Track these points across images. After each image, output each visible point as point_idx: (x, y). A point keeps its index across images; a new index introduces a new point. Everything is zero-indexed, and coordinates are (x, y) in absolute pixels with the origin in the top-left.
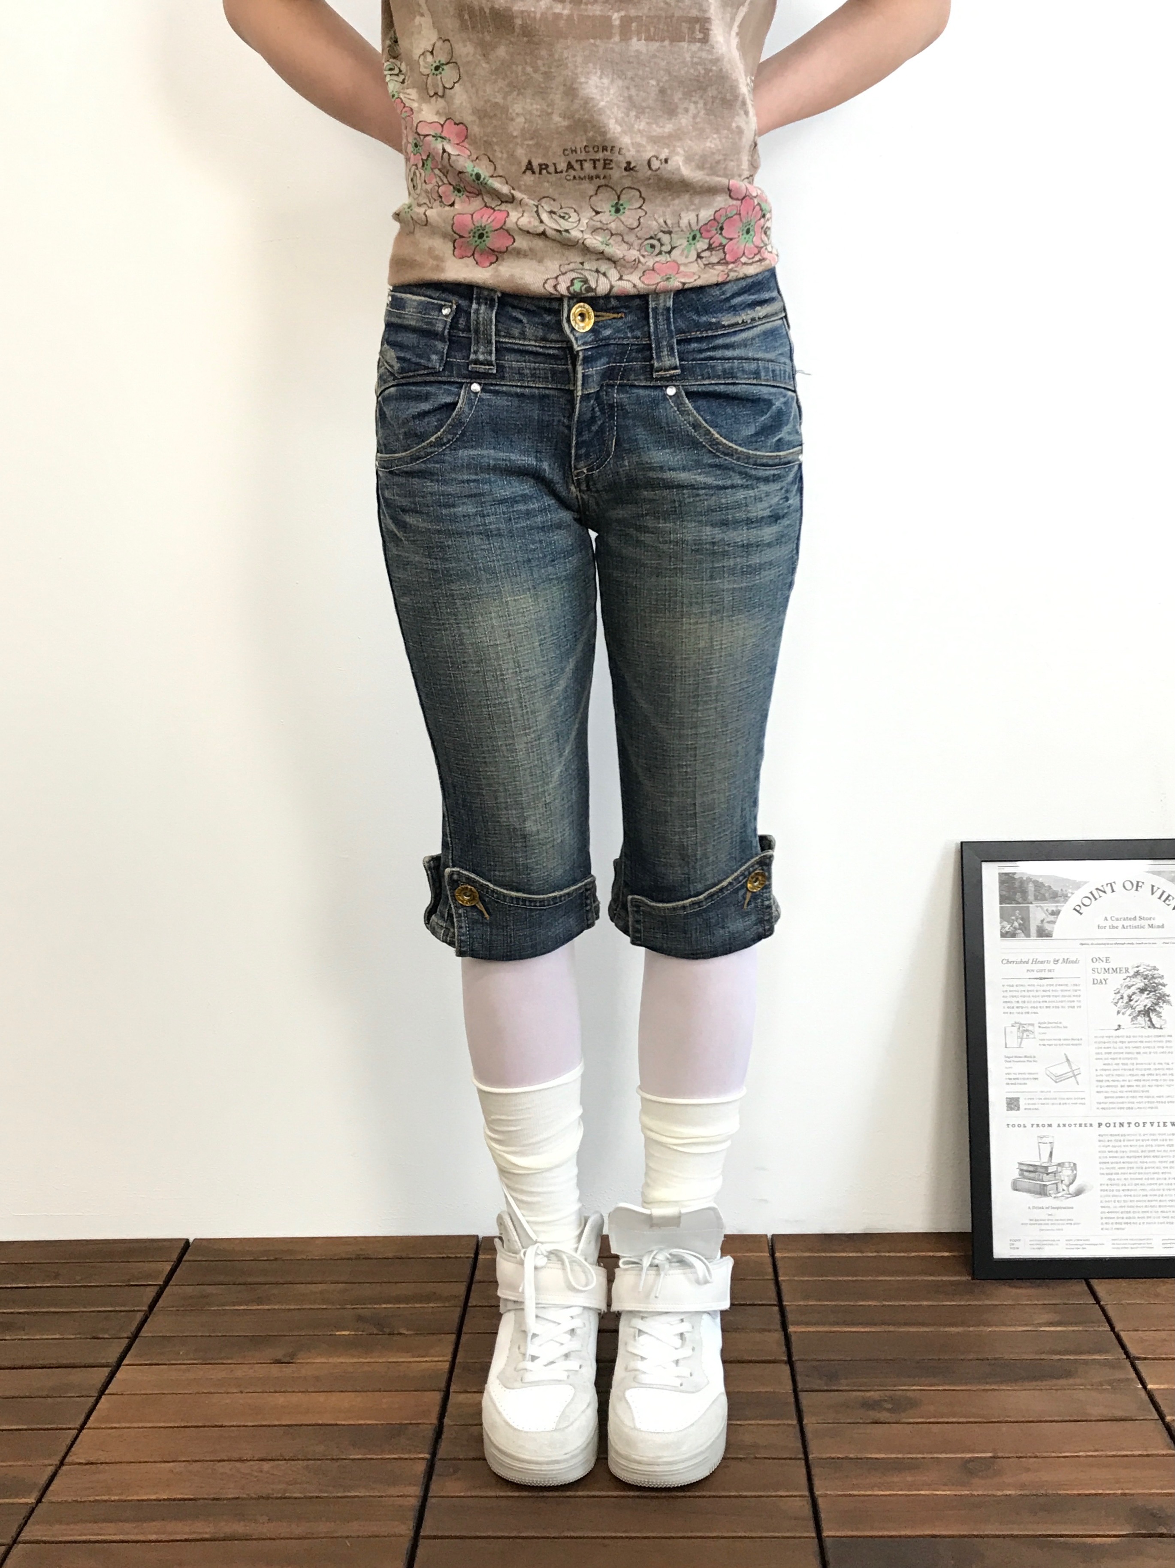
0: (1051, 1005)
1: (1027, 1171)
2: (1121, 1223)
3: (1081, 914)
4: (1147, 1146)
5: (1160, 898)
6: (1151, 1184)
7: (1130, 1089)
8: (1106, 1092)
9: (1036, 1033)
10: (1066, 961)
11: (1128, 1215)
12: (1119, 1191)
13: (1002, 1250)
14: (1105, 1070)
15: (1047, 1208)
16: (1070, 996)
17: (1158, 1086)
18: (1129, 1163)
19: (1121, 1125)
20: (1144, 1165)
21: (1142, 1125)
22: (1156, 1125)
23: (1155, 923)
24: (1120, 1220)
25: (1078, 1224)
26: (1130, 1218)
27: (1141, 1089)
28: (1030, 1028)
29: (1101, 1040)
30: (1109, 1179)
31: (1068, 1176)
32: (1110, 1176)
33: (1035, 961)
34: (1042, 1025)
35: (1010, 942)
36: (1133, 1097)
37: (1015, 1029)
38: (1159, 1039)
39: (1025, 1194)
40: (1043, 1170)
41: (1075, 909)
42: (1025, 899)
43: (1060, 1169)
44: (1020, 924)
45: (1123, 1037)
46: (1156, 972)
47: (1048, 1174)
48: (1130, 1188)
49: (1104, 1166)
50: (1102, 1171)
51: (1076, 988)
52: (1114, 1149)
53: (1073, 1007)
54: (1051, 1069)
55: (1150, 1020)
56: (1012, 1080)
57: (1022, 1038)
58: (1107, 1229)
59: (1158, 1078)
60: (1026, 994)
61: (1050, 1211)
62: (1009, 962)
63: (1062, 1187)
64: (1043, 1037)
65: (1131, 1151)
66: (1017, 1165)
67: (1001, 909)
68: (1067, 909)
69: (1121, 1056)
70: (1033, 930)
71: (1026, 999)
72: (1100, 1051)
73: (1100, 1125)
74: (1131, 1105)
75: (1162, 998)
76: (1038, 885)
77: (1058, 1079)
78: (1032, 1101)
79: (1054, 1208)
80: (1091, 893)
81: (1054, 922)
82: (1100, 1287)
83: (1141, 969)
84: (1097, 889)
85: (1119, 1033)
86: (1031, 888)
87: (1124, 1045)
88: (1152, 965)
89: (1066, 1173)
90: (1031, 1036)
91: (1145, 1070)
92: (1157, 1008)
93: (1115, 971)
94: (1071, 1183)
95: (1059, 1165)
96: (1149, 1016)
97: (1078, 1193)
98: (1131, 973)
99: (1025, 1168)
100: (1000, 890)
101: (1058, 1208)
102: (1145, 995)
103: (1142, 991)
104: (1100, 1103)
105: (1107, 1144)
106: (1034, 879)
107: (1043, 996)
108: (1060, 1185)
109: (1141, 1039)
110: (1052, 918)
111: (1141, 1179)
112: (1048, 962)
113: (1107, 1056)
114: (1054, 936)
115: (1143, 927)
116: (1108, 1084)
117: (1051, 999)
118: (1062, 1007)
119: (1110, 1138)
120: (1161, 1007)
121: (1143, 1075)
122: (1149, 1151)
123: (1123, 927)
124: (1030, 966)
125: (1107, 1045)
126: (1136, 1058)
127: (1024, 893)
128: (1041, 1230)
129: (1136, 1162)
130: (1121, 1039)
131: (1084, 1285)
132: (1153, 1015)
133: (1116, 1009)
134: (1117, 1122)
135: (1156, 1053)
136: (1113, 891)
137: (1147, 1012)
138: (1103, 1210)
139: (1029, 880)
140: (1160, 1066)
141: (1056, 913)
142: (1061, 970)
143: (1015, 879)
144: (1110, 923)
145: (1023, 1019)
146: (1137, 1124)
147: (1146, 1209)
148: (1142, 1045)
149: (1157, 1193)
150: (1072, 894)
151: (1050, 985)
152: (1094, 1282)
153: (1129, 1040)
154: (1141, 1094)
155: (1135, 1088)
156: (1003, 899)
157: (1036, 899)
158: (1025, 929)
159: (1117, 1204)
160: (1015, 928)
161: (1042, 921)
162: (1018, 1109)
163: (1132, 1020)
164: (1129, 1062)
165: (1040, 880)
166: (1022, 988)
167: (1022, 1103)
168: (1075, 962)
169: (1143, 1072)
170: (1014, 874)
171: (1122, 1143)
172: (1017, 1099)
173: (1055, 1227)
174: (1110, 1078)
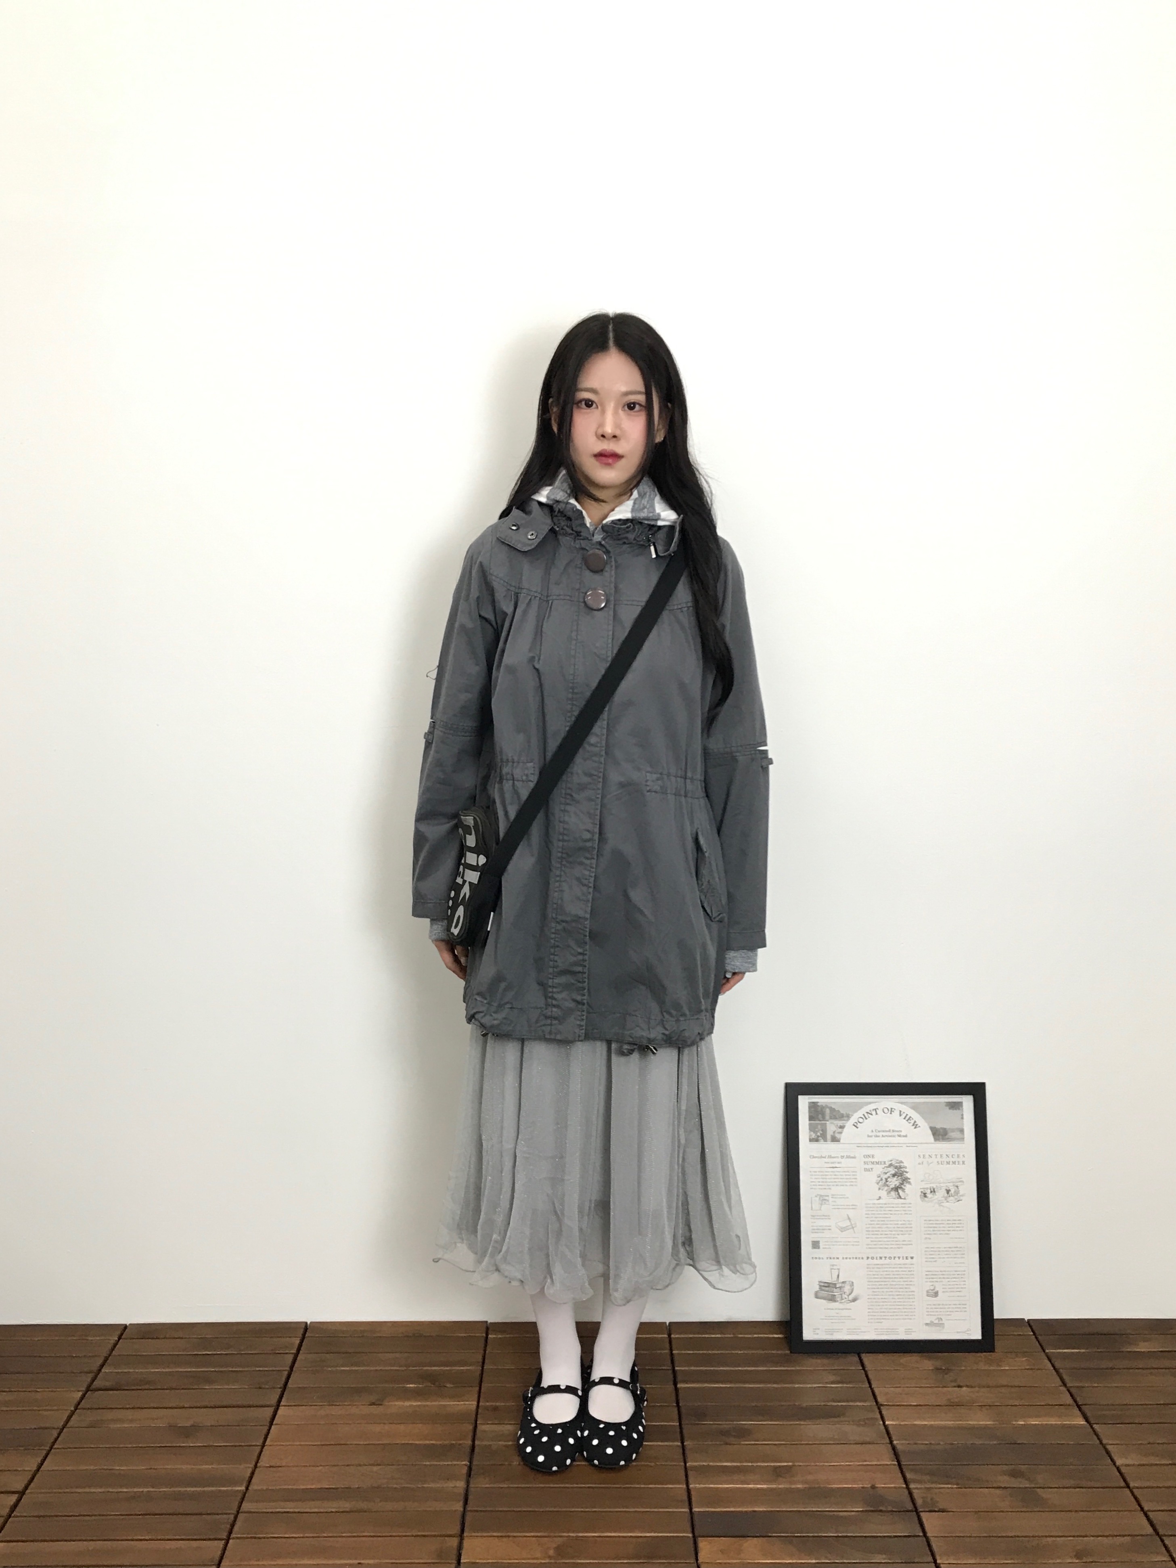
0: (839, 1184)
1: (824, 1286)
2: (880, 1319)
3: (857, 1128)
4: (896, 1271)
5: (905, 1119)
6: (898, 1295)
7: (886, 1236)
8: (872, 1238)
9: (830, 1201)
10: (848, 1157)
11: (884, 1314)
12: (879, 1299)
13: (808, 1334)
14: (872, 1224)
15: (836, 1309)
16: (850, 1179)
17: (902, 1234)
18: (885, 1282)
19: (881, 1258)
20: (894, 1283)
21: (893, 1258)
22: (901, 1258)
23: (902, 1134)
24: (879, 1317)
25: (854, 1319)
26: (884, 1316)
27: (893, 1236)
28: (826, 1198)
29: (869, 1206)
30: (873, 1292)
31: (849, 1289)
32: (874, 1290)
33: (830, 1157)
34: (834, 1197)
35: (815, 1145)
36: (888, 1241)
37: (818, 1198)
38: (903, 1206)
39: (822, 1300)
40: (833, 1286)
41: (854, 1125)
42: (824, 1119)
43: (843, 1285)
44: (821, 1134)
45: (882, 1204)
46: (902, 1164)
47: (836, 1288)
48: (885, 1297)
49: (871, 1283)
50: (869, 1287)
51: (854, 1173)
52: (877, 1273)
53: (852, 1185)
54: (839, 1224)
55: (899, 1194)
56: (814, 1231)
57: (821, 1204)
58: (871, 1323)
59: (903, 1229)
60: (824, 1177)
61: (837, 1311)
62: (814, 1157)
63: (845, 1296)
64: (834, 1204)
65: (886, 1275)
66: (818, 1283)
67: (810, 1125)
68: (849, 1124)
69: (880, 1216)
70: (829, 1137)
71: (824, 1180)
72: (867, 1212)
73: (868, 1258)
74: (886, 1246)
75: (905, 1180)
76: (832, 1110)
77: (843, 1230)
78: (827, 1243)
79: (840, 1309)
80: (864, 1115)
81: (841, 1133)
82: (867, 1358)
83: (893, 1162)
84: (867, 1113)
85: (881, 1201)
86: (828, 1111)
87: (882, 1209)
88: (900, 1160)
89: (847, 1288)
90: (827, 1203)
91: (895, 1224)
92: (903, 1187)
93: (877, 1163)
94: (850, 1294)
95: (843, 1282)
96: (898, 1191)
97: (854, 1300)
98: (887, 1165)
99: (822, 1284)
100: (810, 1112)
101: (842, 1309)
102: (895, 1178)
103: (894, 1175)
104: (868, 1245)
105: (872, 1270)
106: (829, 1105)
107: (834, 1179)
108: (843, 1295)
109: (892, 1206)
110: (840, 1130)
111: (892, 1292)
112: (837, 1157)
113: (872, 1216)
114: (842, 1141)
115: (894, 1136)
116: (873, 1233)
117: (840, 1180)
118: (846, 1185)
119: (873, 1266)
120: (905, 1186)
121: (894, 1228)
122: (897, 1275)
123: (883, 1136)
124: (827, 1160)
125: (871, 1209)
126: (890, 1217)
127: (823, 1115)
128: (832, 1323)
129: (889, 1281)
130: (881, 1205)
131: (857, 1356)
132: (900, 1191)
133: (878, 1187)
134: (879, 1256)
135: (902, 1214)
136: (877, 1114)
137: (896, 1189)
138: (870, 1310)
139: (827, 1107)
140: (904, 1222)
141: (842, 1127)
142: (845, 1162)
143: (818, 1106)
144: (874, 1134)
145: (822, 1193)
146: (890, 1258)
147: (895, 1311)
148: (893, 1209)
149: (902, 1300)
150: (852, 1115)
151: (839, 1172)
152: (863, 1356)
153: (886, 1206)
154: (892, 1239)
155: (889, 1236)
156: (811, 1118)
157: (831, 1118)
158: (824, 1136)
159: (879, 1307)
160: (818, 1136)
161: (834, 1132)
162: (819, 1248)
163: (888, 1194)
164: (886, 1219)
165: (833, 1107)
166: (822, 1174)
167: (821, 1245)
168: (854, 1157)
169: (894, 1226)
170: (818, 1102)
171: (881, 1270)
172: (818, 1242)
173: (840, 1321)
174: (874, 1229)
